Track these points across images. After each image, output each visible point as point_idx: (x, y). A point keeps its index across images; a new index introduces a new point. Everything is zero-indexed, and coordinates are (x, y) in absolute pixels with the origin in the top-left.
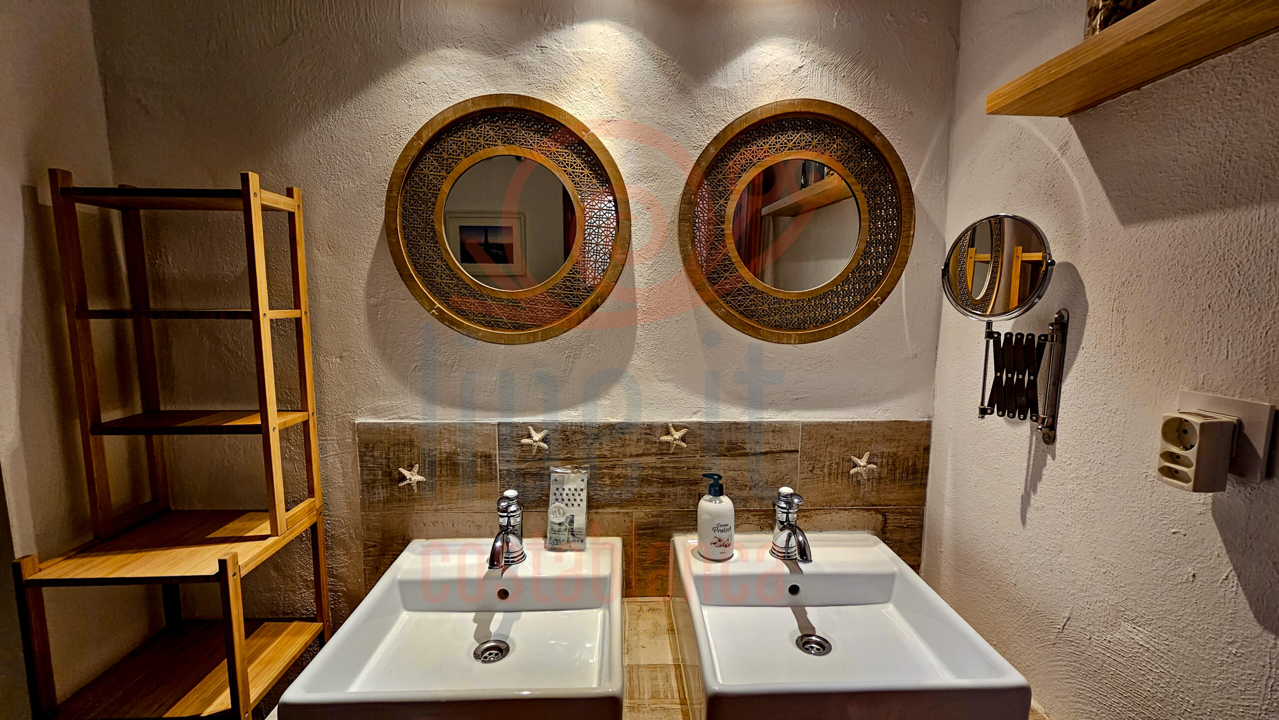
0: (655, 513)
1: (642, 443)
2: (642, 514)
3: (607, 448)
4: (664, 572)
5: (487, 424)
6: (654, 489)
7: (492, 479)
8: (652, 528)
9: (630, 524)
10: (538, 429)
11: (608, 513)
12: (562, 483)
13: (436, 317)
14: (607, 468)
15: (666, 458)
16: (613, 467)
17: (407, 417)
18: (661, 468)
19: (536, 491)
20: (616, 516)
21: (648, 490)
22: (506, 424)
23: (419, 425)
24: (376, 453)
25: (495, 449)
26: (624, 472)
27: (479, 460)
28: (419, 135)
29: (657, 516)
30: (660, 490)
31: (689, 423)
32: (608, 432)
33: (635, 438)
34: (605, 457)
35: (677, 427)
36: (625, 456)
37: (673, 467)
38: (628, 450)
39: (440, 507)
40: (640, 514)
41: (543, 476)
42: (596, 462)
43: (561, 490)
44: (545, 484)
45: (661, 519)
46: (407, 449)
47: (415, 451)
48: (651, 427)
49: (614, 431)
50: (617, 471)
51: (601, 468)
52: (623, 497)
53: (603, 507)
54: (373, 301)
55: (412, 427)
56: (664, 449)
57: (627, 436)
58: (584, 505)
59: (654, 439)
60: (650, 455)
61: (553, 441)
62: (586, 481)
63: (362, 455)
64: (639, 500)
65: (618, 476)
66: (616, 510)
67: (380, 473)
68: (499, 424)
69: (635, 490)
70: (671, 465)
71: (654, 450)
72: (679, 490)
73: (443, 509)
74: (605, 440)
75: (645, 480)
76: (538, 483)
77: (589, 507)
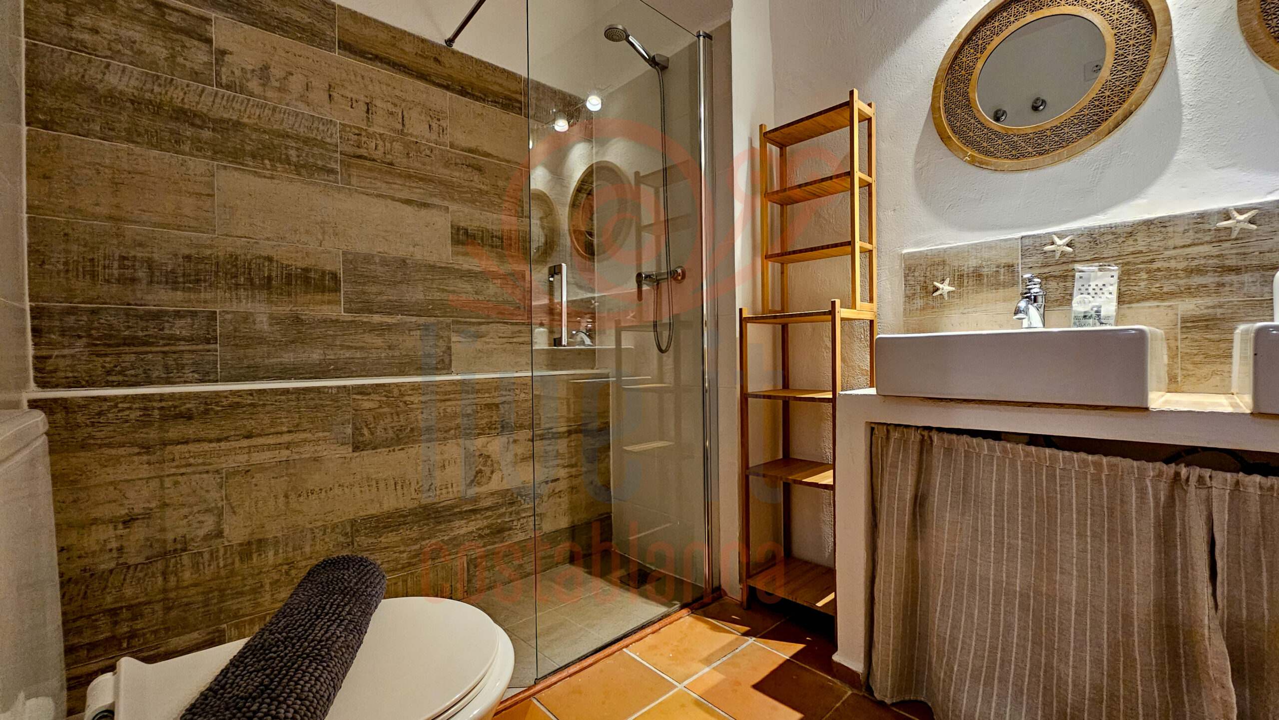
0: (1210, 304)
1: (1191, 233)
2: (1192, 306)
3: (1144, 243)
4: (1226, 368)
5: (1010, 239)
6: (1209, 279)
7: (1014, 284)
8: (1205, 320)
9: (1174, 317)
10: (1061, 236)
11: (1144, 308)
12: (1089, 280)
13: (969, 162)
14: (1143, 263)
15: (1227, 245)
16: (1152, 261)
17: (941, 244)
18: (1218, 256)
19: (1059, 292)
20: (1155, 310)
21: (1197, 280)
22: (1029, 236)
23: (951, 248)
24: (916, 274)
25: (1018, 259)
26: (1166, 265)
27: (1002, 270)
28: (959, 36)
29: (1213, 307)
30: (1217, 279)
31: (1261, 204)
32: (1145, 228)
33: (1180, 229)
34: (1141, 252)
35: (1241, 211)
36: (1166, 249)
37: (1237, 254)
38: (1171, 243)
39: (966, 311)
40: (1188, 306)
41: (1067, 277)
42: (1130, 259)
43: (1086, 286)
44: (1068, 284)
45: (1219, 311)
46: (941, 267)
47: (947, 268)
48: (1202, 217)
49: (1152, 226)
50: (1155, 266)
51: (1136, 264)
52: (1165, 290)
53: (1138, 301)
54: (919, 166)
55: (945, 250)
56: (1222, 237)
57: (1170, 229)
58: (1114, 296)
59: (1207, 227)
60: (1202, 244)
61: (1078, 245)
62: (1116, 277)
63: (906, 276)
64: (1187, 292)
65: (1159, 270)
66: (1156, 303)
67: (919, 287)
68: (1022, 238)
69: (1181, 282)
70: (1234, 251)
71: (1208, 239)
72: (1246, 277)
73: (968, 313)
74: (1140, 236)
75: (1196, 271)
76: (1061, 284)
77: (1119, 302)
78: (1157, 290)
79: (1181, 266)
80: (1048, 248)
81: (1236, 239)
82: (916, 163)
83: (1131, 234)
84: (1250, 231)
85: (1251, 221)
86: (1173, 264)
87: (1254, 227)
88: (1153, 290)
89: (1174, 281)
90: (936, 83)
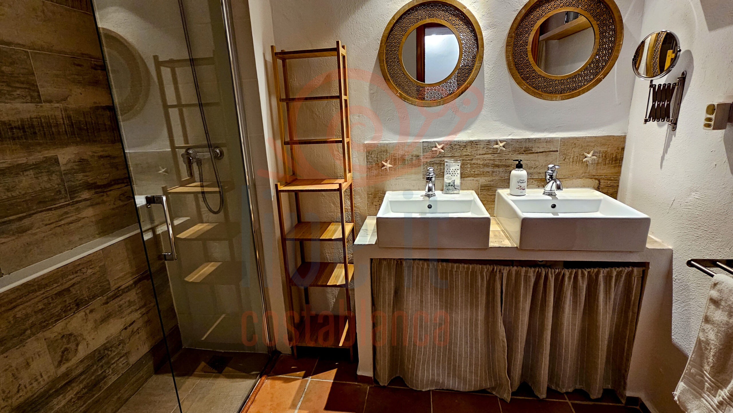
0: (490, 180)
1: (485, 149)
2: (484, 181)
3: (469, 151)
4: (493, 206)
5: (418, 142)
6: (490, 169)
7: (420, 166)
8: (488, 187)
9: (478, 185)
10: (439, 143)
11: (469, 180)
12: (450, 167)
13: (399, 97)
14: (469, 160)
15: (496, 155)
16: (472, 160)
17: (385, 140)
18: (493, 160)
19: (438, 171)
20: (473, 181)
21: (487, 169)
22: (426, 142)
23: (390, 143)
24: (373, 156)
25: (421, 153)
26: (477, 162)
27: (414, 158)
28: (393, 18)
29: (491, 181)
30: (492, 170)
31: (507, 139)
32: (470, 144)
33: (482, 147)
34: (468, 155)
35: (501, 141)
36: (477, 155)
37: (499, 159)
38: (479, 152)
39: (398, 178)
40: (483, 180)
41: (441, 164)
42: (464, 158)
43: (449, 170)
44: (442, 167)
45: (492, 183)
46: (385, 154)
47: (388, 154)
48: (489, 141)
49: (473, 144)
50: (473, 162)
51: (466, 160)
52: (476, 173)
53: (467, 177)
54: (372, 92)
55: (387, 144)
56: (495, 152)
57: (478, 146)
58: (459, 176)
59: (490, 147)
60: (488, 154)
61: (446, 149)
62: (460, 166)
63: (367, 156)
64: (483, 174)
65: (474, 164)
66: (473, 178)
67: (374, 164)
68: (423, 142)
69: (481, 170)
70: (498, 158)
71: (490, 152)
72: (501, 169)
73: (399, 179)
74: (469, 148)
75: (486, 165)
76: (439, 167)
77: (461, 177)
78: (473, 173)
79: (481, 163)
80: (434, 149)
81: (499, 153)
82: (370, 90)
83: (465, 146)
84: (503, 151)
85: (504, 147)
86: (479, 162)
87: (504, 149)
88: (472, 172)
89: (479, 169)
90: (381, 43)
